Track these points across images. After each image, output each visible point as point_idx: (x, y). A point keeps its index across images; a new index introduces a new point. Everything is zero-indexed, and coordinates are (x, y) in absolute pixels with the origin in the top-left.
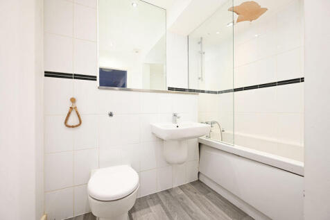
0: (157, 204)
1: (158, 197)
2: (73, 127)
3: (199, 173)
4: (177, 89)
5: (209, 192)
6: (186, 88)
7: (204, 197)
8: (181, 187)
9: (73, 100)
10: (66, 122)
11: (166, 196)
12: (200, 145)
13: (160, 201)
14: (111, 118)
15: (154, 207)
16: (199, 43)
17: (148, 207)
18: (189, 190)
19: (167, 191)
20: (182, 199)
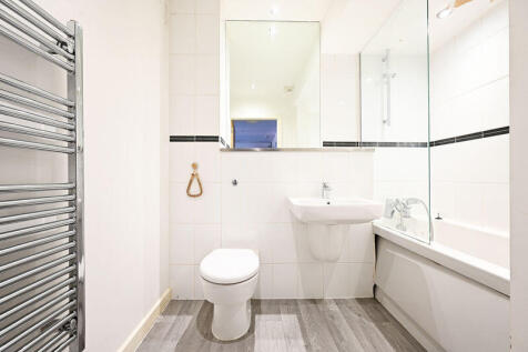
0: (293, 313)
1: (297, 304)
2: (194, 196)
3: (375, 286)
4: (339, 144)
5: (387, 320)
6: (355, 140)
7: (373, 325)
8: (338, 302)
9: (195, 166)
10: (188, 191)
11: (308, 308)
12: (377, 237)
13: (297, 311)
14: (235, 187)
15: (287, 316)
16: (383, 61)
17: (279, 312)
18: (350, 308)
19: (314, 301)
20: (332, 317)
